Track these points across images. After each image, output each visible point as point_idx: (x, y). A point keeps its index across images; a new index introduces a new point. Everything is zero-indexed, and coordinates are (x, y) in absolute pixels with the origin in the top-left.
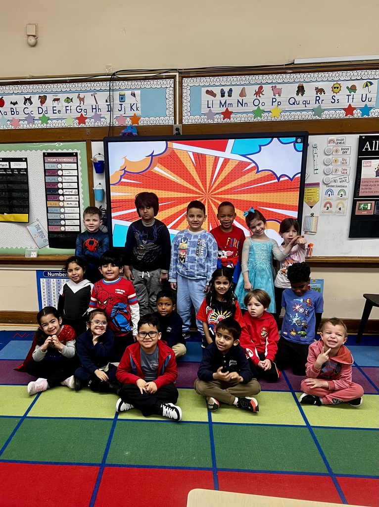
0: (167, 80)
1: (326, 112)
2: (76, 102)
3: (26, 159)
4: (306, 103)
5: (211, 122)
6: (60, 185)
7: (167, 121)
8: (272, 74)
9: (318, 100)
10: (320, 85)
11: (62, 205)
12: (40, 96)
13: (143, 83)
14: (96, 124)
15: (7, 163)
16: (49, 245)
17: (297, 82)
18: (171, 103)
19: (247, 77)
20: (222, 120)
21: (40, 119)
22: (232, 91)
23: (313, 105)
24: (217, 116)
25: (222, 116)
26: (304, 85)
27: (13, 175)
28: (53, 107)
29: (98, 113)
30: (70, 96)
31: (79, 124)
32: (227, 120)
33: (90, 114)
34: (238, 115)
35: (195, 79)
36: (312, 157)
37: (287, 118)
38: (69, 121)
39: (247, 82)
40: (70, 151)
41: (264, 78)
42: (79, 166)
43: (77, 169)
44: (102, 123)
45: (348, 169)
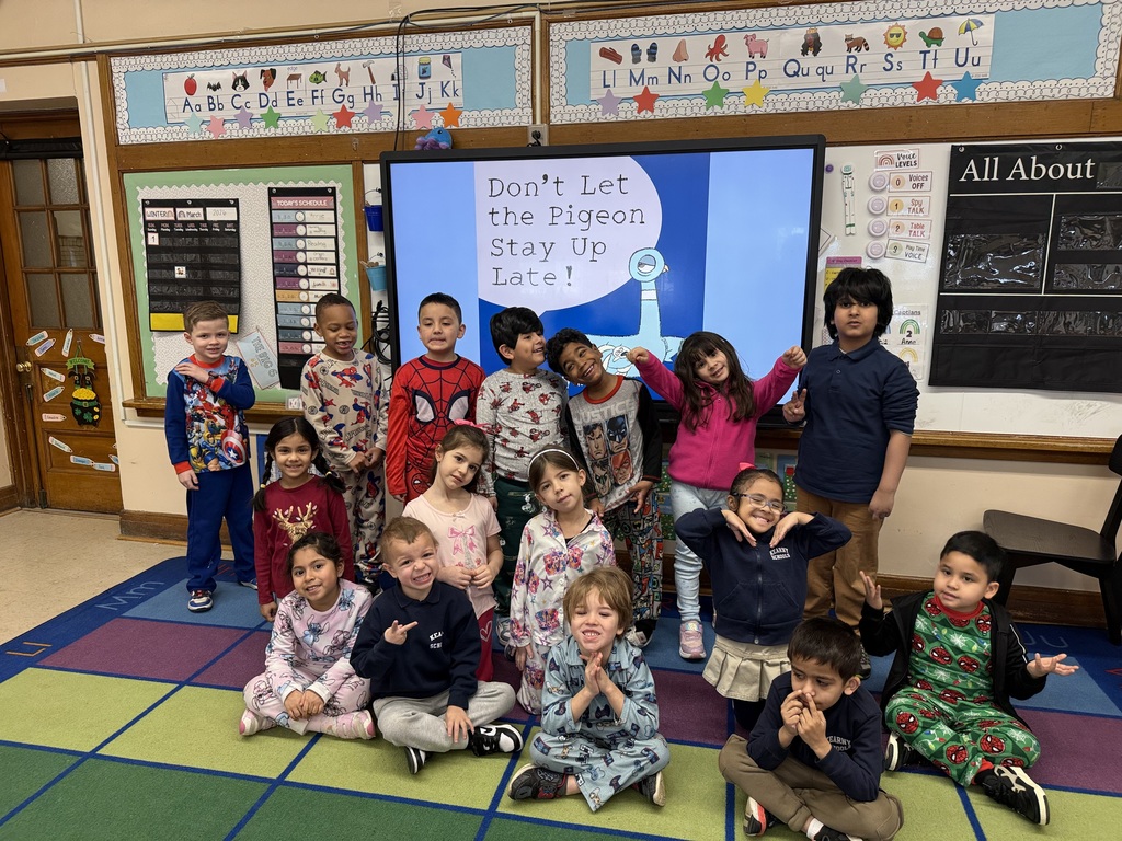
0: (517, 28)
1: (872, 92)
2: (333, 80)
3: (236, 201)
4: (823, 72)
5: (611, 118)
6: (300, 257)
7: (517, 119)
8: (746, 8)
9: (852, 65)
10: (858, 32)
11: (305, 300)
12: (263, 71)
13: (466, 36)
14: (373, 126)
15: (200, 210)
16: (281, 381)
17: (803, 26)
18: (524, 78)
19: (691, 16)
20: (635, 112)
21: (263, 117)
22: (656, 48)
23: (841, 76)
24: (625, 105)
25: (636, 105)
26: (820, 30)
27: (210, 234)
28: (288, 93)
29: (376, 103)
30: (322, 67)
31: (339, 126)
32: (646, 115)
33: (361, 105)
34: (670, 103)
35: (576, 24)
36: (842, 196)
37: (780, 108)
38: (319, 122)
39: (691, 29)
40: (322, 184)
41: (728, 17)
42: (339, 216)
43: (336, 223)
44: (384, 125)
45: (927, 225)
